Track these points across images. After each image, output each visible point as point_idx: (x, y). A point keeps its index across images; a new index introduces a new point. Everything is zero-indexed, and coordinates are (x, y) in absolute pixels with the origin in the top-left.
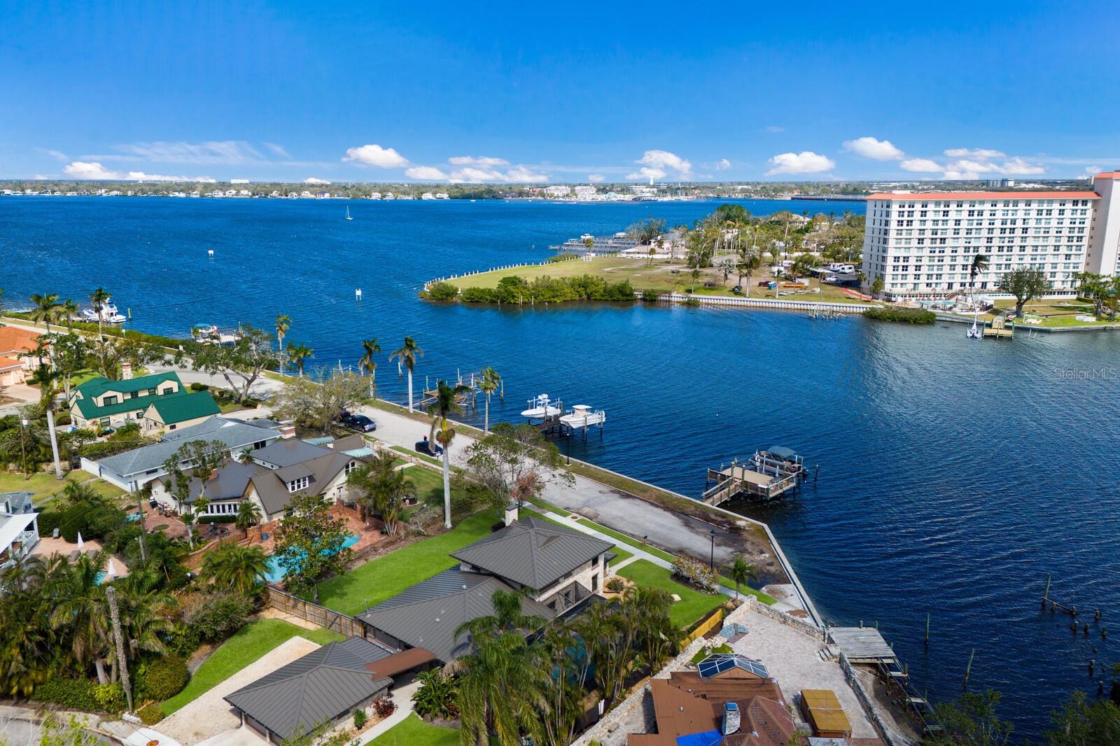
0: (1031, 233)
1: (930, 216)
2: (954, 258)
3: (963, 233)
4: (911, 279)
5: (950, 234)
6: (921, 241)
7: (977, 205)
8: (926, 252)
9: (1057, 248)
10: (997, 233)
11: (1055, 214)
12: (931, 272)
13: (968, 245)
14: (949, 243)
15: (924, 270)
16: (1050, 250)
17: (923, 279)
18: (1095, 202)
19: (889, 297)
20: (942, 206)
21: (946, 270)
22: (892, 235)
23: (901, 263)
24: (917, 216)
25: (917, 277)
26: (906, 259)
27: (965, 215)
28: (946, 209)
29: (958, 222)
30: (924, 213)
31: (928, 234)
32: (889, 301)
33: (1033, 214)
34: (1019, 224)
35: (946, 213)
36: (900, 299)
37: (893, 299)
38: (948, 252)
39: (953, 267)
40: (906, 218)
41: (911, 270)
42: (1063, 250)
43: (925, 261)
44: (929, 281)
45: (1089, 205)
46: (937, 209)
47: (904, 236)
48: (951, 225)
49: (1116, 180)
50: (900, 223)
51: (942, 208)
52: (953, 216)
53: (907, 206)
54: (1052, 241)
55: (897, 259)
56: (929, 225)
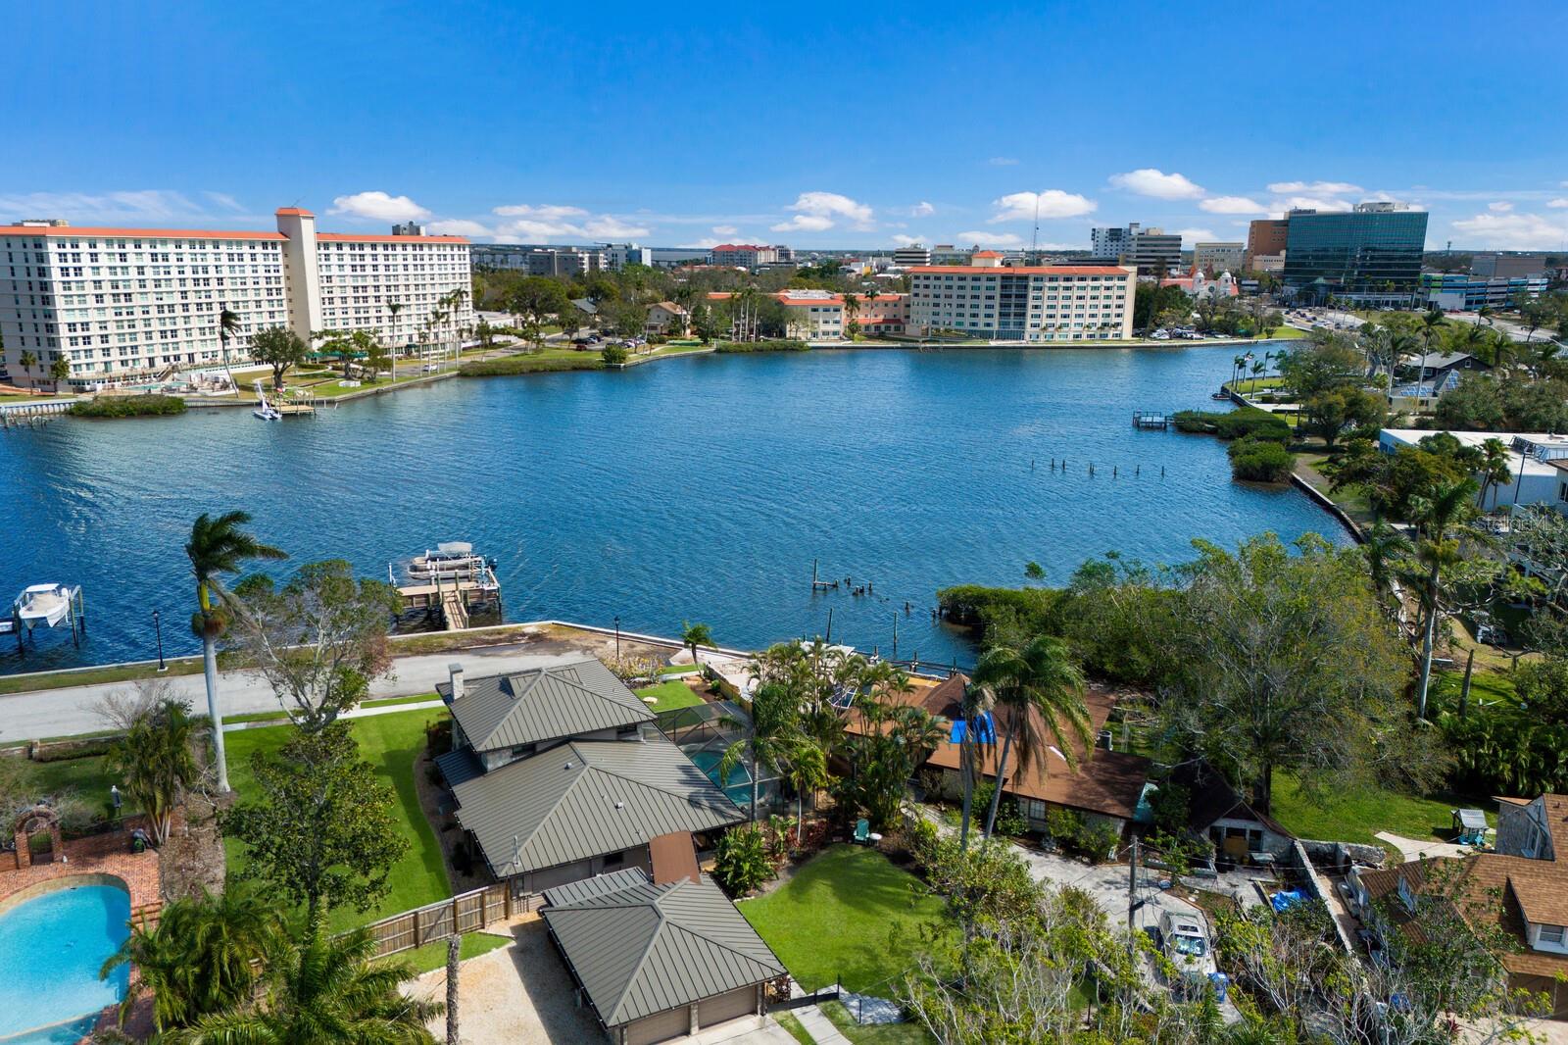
0: (227, 284)
1: (103, 261)
2: (147, 322)
3: (150, 286)
4: (98, 356)
5: (135, 288)
6: (99, 298)
7: (158, 246)
8: (110, 315)
9: (258, 303)
10: (190, 286)
11: (247, 258)
12: (122, 344)
13: (160, 303)
14: (137, 300)
15: (113, 342)
16: (252, 307)
17: (115, 355)
18: (283, 244)
19: (79, 386)
20: (116, 246)
21: (141, 340)
22: (58, 289)
23: (79, 333)
24: (85, 261)
25: (106, 352)
26: (85, 326)
27: (147, 260)
28: (122, 251)
29: (141, 270)
30: (94, 257)
31: (107, 288)
32: (83, 391)
33: (225, 260)
34: (212, 273)
35: (123, 257)
36: (100, 387)
37: (88, 387)
38: (138, 314)
39: (149, 335)
40: (70, 263)
41: (96, 343)
42: (265, 307)
43: (112, 329)
44: (123, 358)
45: (279, 248)
46: (110, 250)
47: (74, 291)
48: (133, 274)
49: (304, 218)
50: (65, 271)
51: (116, 249)
52: (132, 261)
53: (68, 245)
54: (251, 295)
55: (72, 326)
56: (105, 274)
